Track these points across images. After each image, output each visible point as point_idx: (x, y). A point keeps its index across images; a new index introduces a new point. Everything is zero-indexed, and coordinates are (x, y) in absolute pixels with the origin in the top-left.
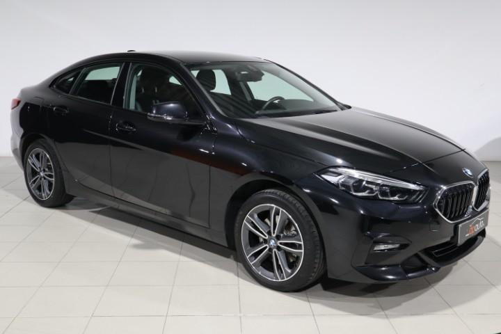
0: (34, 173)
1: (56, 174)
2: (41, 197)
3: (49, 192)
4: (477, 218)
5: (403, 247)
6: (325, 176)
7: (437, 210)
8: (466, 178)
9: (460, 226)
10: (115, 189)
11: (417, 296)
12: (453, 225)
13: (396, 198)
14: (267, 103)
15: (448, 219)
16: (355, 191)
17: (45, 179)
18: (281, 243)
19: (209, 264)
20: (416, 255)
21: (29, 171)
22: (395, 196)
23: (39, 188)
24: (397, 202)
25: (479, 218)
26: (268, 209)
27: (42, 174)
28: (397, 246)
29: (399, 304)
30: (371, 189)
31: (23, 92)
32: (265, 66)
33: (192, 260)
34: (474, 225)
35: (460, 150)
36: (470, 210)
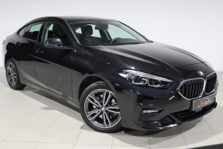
0: (10, 74)
1: (17, 74)
2: (12, 85)
3: (14, 82)
4: (206, 98)
5: (160, 111)
6: (120, 74)
7: (179, 93)
8: (199, 76)
9: (194, 101)
10: (37, 81)
11: (171, 138)
12: (190, 101)
13: (158, 86)
14: (113, 40)
15: (187, 98)
16: (135, 82)
17: (13, 76)
18: (108, 109)
19: (74, 118)
20: (168, 116)
21: (8, 73)
22: (158, 85)
23: (11, 81)
24: (159, 88)
25: (207, 97)
26: (102, 92)
27: (12, 74)
28: (157, 111)
29: (161, 142)
30: (145, 81)
31: (8, 37)
32: (111, 22)
33: (67, 116)
34: (204, 101)
35: (201, 62)
36: (202, 93)
